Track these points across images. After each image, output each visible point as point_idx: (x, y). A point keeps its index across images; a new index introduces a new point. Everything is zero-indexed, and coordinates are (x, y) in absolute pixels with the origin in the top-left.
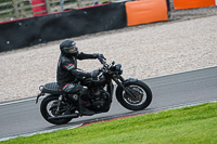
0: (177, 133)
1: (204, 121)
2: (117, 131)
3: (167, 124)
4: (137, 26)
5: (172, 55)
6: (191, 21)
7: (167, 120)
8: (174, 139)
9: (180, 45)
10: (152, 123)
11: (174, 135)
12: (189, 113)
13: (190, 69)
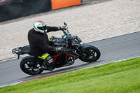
0: (90, 86)
1: (109, 76)
2: (47, 85)
3: (82, 79)
4: (59, 9)
5: (84, 29)
6: (98, 5)
7: (82, 76)
8: (88, 90)
9: (90, 22)
10: (71, 79)
11: (88, 87)
12: (98, 71)
13: (98, 39)
